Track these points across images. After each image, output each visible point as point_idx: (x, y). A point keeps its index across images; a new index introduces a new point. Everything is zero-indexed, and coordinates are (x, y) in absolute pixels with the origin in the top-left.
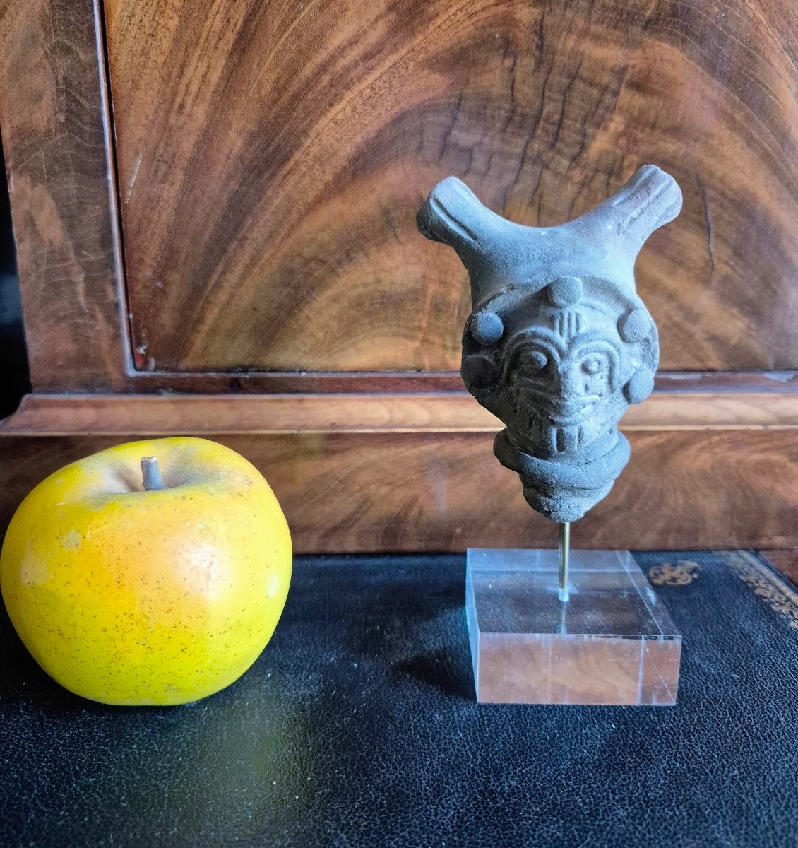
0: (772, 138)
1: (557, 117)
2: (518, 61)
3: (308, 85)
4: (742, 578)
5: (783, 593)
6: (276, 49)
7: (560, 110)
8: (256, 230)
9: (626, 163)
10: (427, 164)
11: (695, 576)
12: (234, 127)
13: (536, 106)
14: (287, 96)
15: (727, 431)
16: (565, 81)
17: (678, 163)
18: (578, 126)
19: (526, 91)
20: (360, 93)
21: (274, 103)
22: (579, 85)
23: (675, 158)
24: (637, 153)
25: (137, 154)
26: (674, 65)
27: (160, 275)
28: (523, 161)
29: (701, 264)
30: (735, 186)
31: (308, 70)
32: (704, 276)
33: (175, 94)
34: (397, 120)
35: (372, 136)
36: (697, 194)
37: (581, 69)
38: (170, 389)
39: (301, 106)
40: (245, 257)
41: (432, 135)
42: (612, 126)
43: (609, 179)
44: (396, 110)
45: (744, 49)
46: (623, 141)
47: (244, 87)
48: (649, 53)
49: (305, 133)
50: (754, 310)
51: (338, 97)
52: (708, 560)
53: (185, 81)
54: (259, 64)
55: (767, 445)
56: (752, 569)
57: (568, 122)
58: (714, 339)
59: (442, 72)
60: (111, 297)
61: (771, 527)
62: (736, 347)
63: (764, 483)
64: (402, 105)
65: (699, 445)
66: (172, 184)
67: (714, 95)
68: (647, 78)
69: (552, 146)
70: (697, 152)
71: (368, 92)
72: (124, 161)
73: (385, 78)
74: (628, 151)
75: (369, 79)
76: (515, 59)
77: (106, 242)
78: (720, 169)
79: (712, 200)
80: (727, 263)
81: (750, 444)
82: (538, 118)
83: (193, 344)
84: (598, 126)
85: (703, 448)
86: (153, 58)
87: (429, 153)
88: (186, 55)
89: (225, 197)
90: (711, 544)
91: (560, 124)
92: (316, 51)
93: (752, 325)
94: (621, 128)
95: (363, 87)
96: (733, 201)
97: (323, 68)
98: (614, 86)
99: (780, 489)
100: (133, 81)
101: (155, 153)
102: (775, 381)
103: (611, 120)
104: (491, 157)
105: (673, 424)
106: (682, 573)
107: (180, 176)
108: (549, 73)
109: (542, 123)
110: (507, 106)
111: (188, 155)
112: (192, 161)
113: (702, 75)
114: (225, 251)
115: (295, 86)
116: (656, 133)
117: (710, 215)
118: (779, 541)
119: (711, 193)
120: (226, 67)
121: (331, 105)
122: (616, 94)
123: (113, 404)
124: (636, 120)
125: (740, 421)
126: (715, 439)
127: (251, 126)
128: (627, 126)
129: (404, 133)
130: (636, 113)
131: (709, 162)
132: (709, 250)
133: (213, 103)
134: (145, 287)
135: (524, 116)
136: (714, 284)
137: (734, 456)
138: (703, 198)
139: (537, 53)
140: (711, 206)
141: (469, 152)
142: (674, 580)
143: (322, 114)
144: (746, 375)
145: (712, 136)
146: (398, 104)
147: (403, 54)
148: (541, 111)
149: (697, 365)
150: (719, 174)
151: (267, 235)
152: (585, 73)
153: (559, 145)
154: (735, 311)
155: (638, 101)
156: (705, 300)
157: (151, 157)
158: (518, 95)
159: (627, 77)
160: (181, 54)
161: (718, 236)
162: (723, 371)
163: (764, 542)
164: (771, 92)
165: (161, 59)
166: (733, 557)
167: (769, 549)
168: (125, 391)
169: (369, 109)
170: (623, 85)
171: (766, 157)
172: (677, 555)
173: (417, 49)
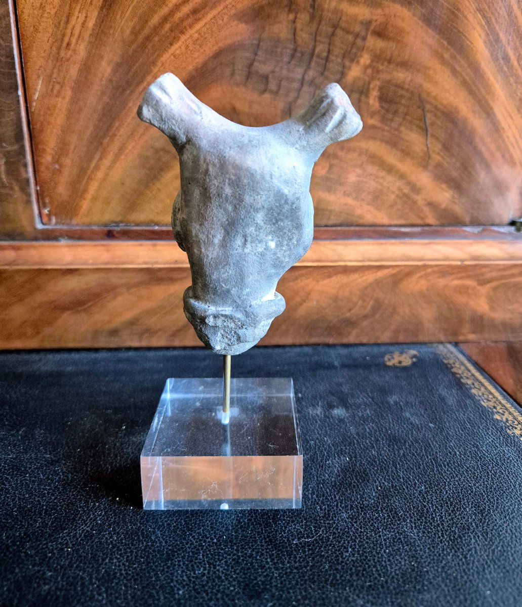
0: (469, 70)
1: (325, 54)
2: (298, 16)
3: (156, 30)
4: (445, 361)
5: (469, 371)
6: (133, 5)
7: (327, 49)
8: (122, 130)
9: (371, 86)
10: (238, 85)
11: (414, 360)
12: (105, 59)
13: (311, 46)
14: (141, 38)
15: (436, 266)
16: (330, 30)
17: (406, 86)
18: (339, 60)
19: (304, 36)
20: (191, 36)
21: (132, 42)
22: (339, 33)
23: (404, 83)
24: (379, 79)
25: (39, 77)
26: (403, 20)
27: (57, 160)
28: (302, 84)
29: (422, 155)
30: (445, 102)
31: (155, 20)
32: (424, 162)
33: (64, 35)
34: (217, 55)
35: (200, 66)
36: (419, 107)
37: (341, 22)
38: (66, 238)
39: (151, 45)
40: (114, 148)
41: (240, 66)
42: (362, 61)
43: (361, 96)
44: (216, 48)
45: (450, 10)
46: (369, 71)
47: (111, 32)
48: (387, 11)
49: (154, 63)
50: (456, 185)
51: (176, 39)
52: (424, 349)
53: (70, 26)
54: (121, 16)
55: (463, 274)
56: (452, 356)
57: (332, 58)
58: (430, 204)
59: (246, 23)
60: (24, 175)
61: (466, 328)
62: (445, 210)
63: (461, 300)
64: (220, 45)
65: (418, 275)
66: (64, 98)
67: (430, 40)
68: (385, 29)
69: (322, 74)
70: (419, 79)
71: (196, 35)
72: (30, 82)
73: (208, 26)
74: (373, 78)
75: (198, 26)
76: (296, 13)
77: (19, 137)
78: (434, 90)
79: (429, 111)
80: (439, 154)
81: (452, 274)
82: (312, 55)
83: (81, 207)
84: (352, 60)
85: (421, 277)
86: (49, 11)
87: (239, 78)
88: (71, 8)
89: (100, 107)
90: (426, 339)
91: (327, 59)
92: (160, 7)
93: (455, 195)
94: (368, 62)
95: (192, 32)
96: (443, 113)
97: (165, 19)
98: (363, 33)
99: (472, 303)
100: (34, 27)
101: (51, 76)
102: (469, 232)
103: (361, 56)
104: (281, 81)
105: (402, 260)
106: (406, 358)
107: (68, 93)
108: (319, 24)
109: (315, 58)
110: (292, 46)
111: (74, 78)
112: (77, 82)
113: (422, 27)
114: (101, 144)
115: (147, 31)
116: (392, 66)
117: (428, 122)
118: (472, 337)
119: (428, 107)
120: (98, 17)
121: (171, 44)
122: (364, 39)
123: (27, 247)
124: (378, 57)
125: (446, 259)
126: (429, 270)
127: (117, 59)
128: (372, 61)
129: (221, 64)
130: (378, 52)
131: (427, 86)
132: (427, 145)
133: (90, 42)
134: (47, 168)
135: (303, 54)
136: (430, 168)
137: (442, 282)
138: (423, 110)
139: (311, 10)
140: (429, 116)
141: (266, 78)
142: (400, 362)
143: (165, 50)
144: (450, 228)
145: (429, 68)
146: (217, 43)
147: (220, 10)
148: (314, 50)
149: (419, 222)
150: (434, 94)
151: (129, 133)
152: (343, 24)
153: (326, 73)
154: (444, 186)
155: (379, 44)
156: (424, 179)
157: (49, 79)
158: (298, 38)
159: (372, 28)
160: (67, 9)
161: (433, 136)
162: (436, 226)
163: (461, 338)
164: (468, 39)
165: (53, 11)
166: (441, 347)
167: (465, 342)
168: (36, 239)
169: (198, 47)
170: (369, 33)
171: (464, 83)
172: (405, 346)
173: (230, 6)
